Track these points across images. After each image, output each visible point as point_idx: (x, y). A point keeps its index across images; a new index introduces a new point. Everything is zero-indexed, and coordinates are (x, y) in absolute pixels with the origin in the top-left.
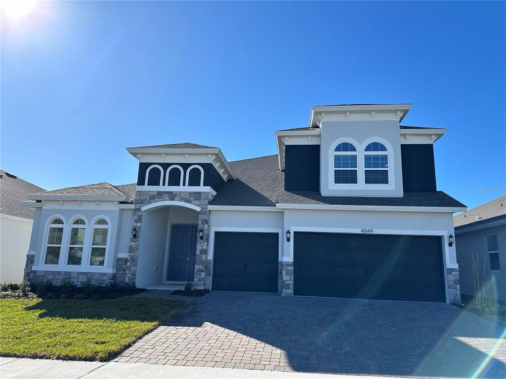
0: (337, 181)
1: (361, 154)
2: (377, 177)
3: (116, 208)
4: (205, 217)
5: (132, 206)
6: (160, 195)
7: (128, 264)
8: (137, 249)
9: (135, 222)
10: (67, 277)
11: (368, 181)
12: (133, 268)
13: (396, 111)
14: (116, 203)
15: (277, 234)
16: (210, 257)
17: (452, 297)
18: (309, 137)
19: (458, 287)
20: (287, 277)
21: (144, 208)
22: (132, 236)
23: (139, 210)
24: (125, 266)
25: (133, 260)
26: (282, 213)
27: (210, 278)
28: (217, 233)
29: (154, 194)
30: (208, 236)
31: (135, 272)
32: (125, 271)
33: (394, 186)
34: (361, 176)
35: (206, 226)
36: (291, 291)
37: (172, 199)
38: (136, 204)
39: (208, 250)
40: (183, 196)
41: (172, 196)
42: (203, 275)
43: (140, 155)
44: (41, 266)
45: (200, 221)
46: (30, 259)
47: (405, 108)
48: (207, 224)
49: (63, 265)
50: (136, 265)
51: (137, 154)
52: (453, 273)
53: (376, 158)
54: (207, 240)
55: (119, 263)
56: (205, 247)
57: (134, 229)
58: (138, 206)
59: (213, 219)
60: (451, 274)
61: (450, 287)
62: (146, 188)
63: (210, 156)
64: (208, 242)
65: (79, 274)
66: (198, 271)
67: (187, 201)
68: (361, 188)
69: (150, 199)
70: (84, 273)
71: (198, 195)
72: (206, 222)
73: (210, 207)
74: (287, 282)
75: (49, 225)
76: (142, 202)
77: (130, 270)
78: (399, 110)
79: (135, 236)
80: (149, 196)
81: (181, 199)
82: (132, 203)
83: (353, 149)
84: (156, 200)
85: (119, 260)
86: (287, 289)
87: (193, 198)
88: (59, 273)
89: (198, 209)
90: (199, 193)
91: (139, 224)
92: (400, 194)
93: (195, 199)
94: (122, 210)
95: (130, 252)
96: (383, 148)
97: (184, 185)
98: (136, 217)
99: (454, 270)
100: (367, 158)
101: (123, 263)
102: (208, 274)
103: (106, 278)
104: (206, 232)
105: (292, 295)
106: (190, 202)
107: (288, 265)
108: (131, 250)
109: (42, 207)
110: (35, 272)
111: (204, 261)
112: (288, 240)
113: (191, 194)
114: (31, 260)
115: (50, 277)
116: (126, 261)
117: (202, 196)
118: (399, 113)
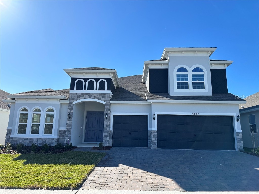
0: (178, 88)
1: (190, 74)
2: (199, 86)
3: (59, 102)
4: (108, 107)
5: (68, 101)
6: (83, 95)
7: (66, 133)
8: (71, 125)
9: (69, 110)
10: (31, 141)
11: (194, 88)
12: (69, 135)
13: (208, 51)
14: (59, 100)
15: (147, 116)
16: (111, 129)
17: (239, 147)
18: (162, 65)
19: (242, 142)
20: (154, 139)
21: (74, 103)
22: (68, 118)
23: (71, 103)
24: (64, 134)
25: (69, 131)
26: (150, 105)
27: (111, 140)
28: (114, 116)
29: (79, 94)
30: (110, 117)
31: (70, 137)
32: (64, 136)
33: (207, 90)
34: (191, 85)
35: (109, 112)
36: (156, 146)
37: (90, 97)
38: (69, 100)
39: (110, 125)
40: (96, 96)
42: (108, 138)
43: (71, 73)
44: (16, 135)
45: (105, 110)
47: (212, 49)
48: (109, 111)
49: (28, 134)
50: (70, 134)
51: (70, 73)
52: (239, 135)
53: (198, 76)
54: (109, 120)
55: (61, 132)
56: (108, 124)
57: (69, 114)
58: (71, 101)
59: (112, 108)
60: (238, 135)
61: (238, 142)
62: (75, 91)
63: (110, 74)
64: (110, 120)
65: (38, 139)
66: (105, 136)
67: (98, 99)
68: (191, 91)
69: (78, 97)
70: (41, 139)
71: (104, 96)
72: (109, 110)
73: (111, 102)
74: (154, 141)
75: (19, 112)
76: (73, 99)
77: (67, 136)
78: (209, 51)
79: (70, 118)
80: (77, 96)
81: (95, 98)
82: (67, 100)
83: (186, 71)
84: (81, 98)
86: (154, 145)
87: (102, 97)
88: (27, 139)
89: (104, 103)
90: (105, 94)
91: (72, 111)
92: (211, 94)
93: (103, 97)
94: (61, 103)
95: (67, 126)
96: (202, 71)
97: (96, 90)
98: (70, 108)
99: (240, 133)
100: (194, 76)
101: (63, 132)
102: (110, 138)
103: (53, 141)
104: (109, 115)
105: (157, 148)
106: (100, 99)
107: (154, 132)
108: (68, 125)
109: (15, 102)
110: (12, 138)
111: (108, 131)
112: (154, 119)
113: (100, 95)
114: (9, 132)
115: (21, 141)
116: (64, 131)
117: (107, 96)
118: (209, 52)
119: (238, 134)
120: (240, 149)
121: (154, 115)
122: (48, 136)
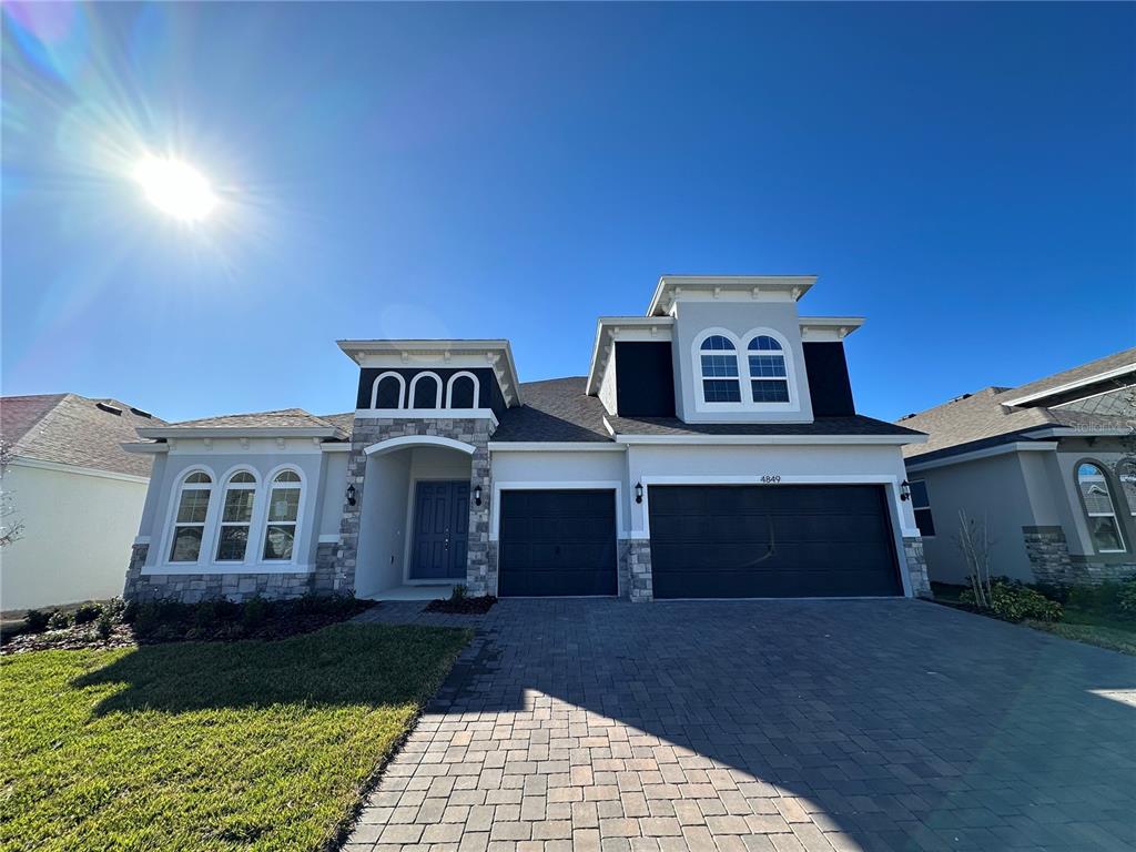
0: (709, 398)
1: (743, 355)
2: (771, 391)
3: (316, 450)
4: (483, 463)
5: (348, 447)
6: (400, 425)
7: (340, 554)
8: (358, 524)
9: (353, 474)
10: (214, 584)
11: (757, 398)
12: (349, 562)
13: (789, 288)
14: (316, 441)
15: (612, 492)
16: (494, 535)
17: (917, 586)
18: (654, 329)
19: (924, 568)
20: (641, 569)
21: (369, 450)
22: (346, 502)
23: (360, 453)
24: (334, 558)
25: (350, 547)
26: (623, 454)
27: (495, 575)
28: (504, 493)
29: (388, 423)
30: (489, 497)
31: (353, 568)
32: (332, 567)
33: (798, 406)
34: (746, 390)
35: (486, 479)
36: (648, 592)
37: (422, 432)
38: (354, 442)
39: (488, 523)
40: (441, 426)
41: (422, 427)
42: (483, 570)
43: (361, 355)
44: (161, 566)
45: (474, 472)
46: (140, 552)
47: (806, 281)
48: (487, 475)
49: (207, 563)
50: (354, 556)
51: (357, 352)
52: (914, 545)
53: (766, 360)
54: (488, 506)
55: (323, 552)
56: (485, 519)
57: (351, 489)
58: (358, 446)
59: (497, 467)
60: (910, 546)
61: (911, 569)
62: (373, 413)
63: (490, 355)
64: (489, 509)
65: (240, 577)
66: (473, 562)
67: (449, 435)
68: (747, 408)
69: (380, 433)
70: (250, 576)
71: (469, 426)
72: (486, 472)
73: (493, 446)
74: (641, 576)
75: (179, 486)
76: (367, 439)
77: (343, 566)
78: (795, 286)
79: (352, 502)
80: (378, 428)
81: (439, 433)
82: (347, 440)
83: (730, 346)
84: (392, 434)
85: (321, 547)
86: (640, 589)
87: (461, 430)
88: (200, 577)
89: (470, 449)
90: (472, 421)
91: (360, 480)
92: (808, 417)
93: (465, 432)
94: (327, 454)
95: (343, 531)
96: (776, 346)
97: (443, 406)
98: (354, 467)
99: (914, 539)
100: (753, 361)
101: (329, 552)
102: (491, 568)
103: (295, 583)
104: (486, 491)
105: (651, 599)
106: (456, 438)
107: (641, 545)
108: (346, 527)
109: (166, 453)
110: (147, 578)
111: (484, 545)
112: (639, 500)
113: (457, 422)
114: (140, 554)
115: (179, 587)
116: (335, 548)
117: (478, 426)
118: (795, 290)
119: (909, 541)
120: (919, 593)
121: (639, 486)
122: (277, 567)
